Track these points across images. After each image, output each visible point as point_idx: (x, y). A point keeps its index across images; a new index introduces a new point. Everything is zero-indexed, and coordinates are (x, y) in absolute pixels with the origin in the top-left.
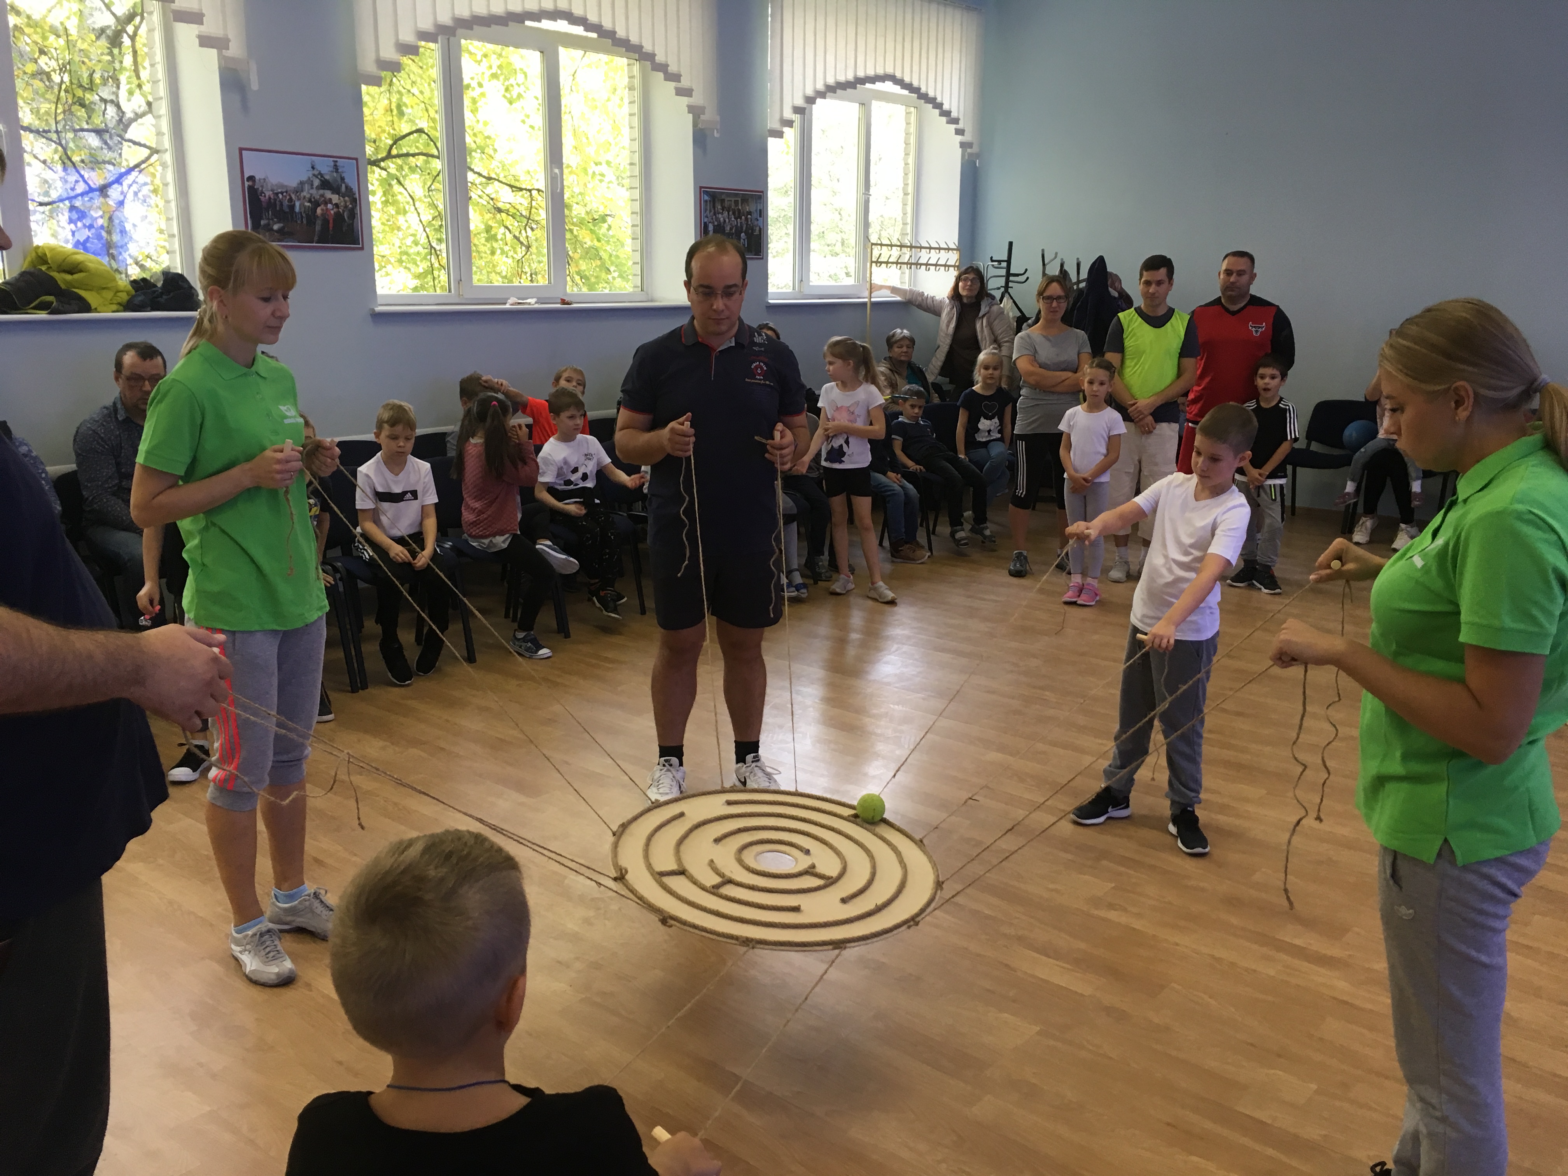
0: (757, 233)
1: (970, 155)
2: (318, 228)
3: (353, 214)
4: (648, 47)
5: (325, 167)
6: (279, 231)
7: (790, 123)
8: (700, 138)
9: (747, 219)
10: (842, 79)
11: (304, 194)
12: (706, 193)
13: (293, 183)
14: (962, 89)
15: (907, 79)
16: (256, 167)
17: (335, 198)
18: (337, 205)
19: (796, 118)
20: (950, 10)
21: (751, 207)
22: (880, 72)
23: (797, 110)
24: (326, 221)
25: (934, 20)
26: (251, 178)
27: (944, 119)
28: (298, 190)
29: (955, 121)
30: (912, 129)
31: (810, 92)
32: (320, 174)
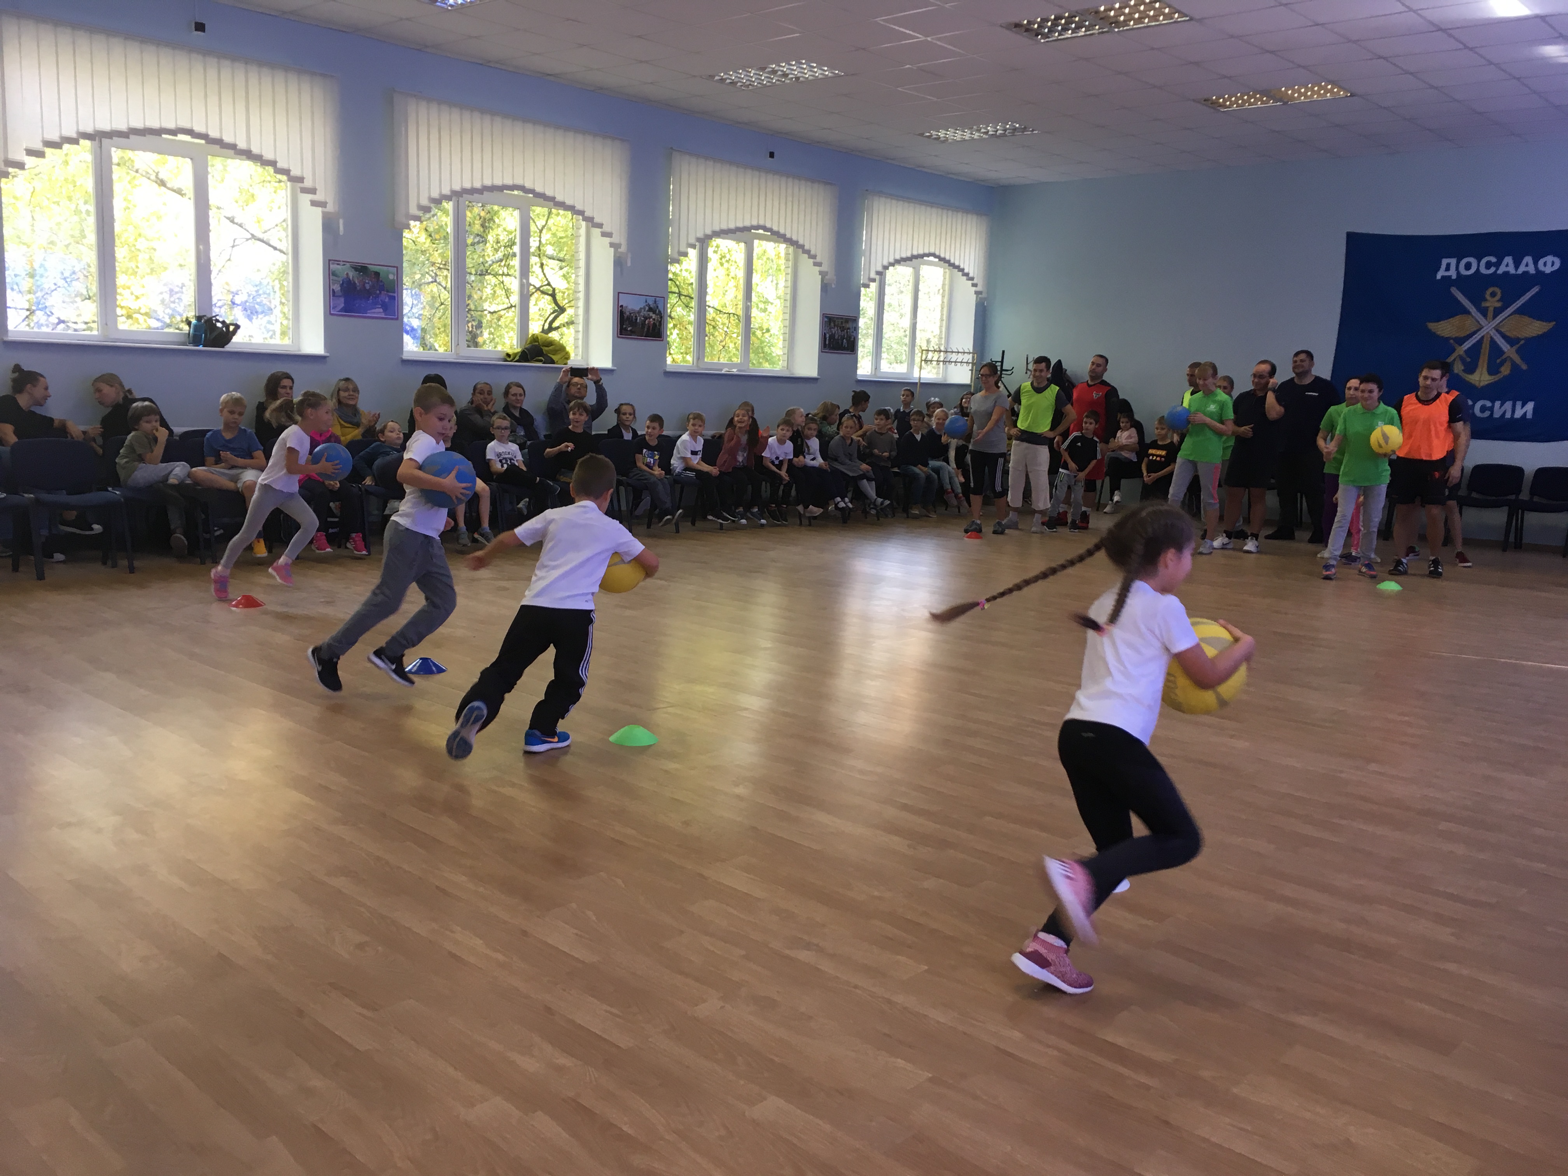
0: (852, 339)
1: (980, 298)
2: (646, 329)
3: (660, 322)
4: (801, 242)
5: (651, 302)
6: (630, 330)
7: (874, 280)
8: (825, 288)
9: (847, 332)
10: (904, 256)
11: (642, 314)
12: (826, 317)
13: (637, 309)
14: (977, 261)
15: (942, 256)
16: (625, 301)
17: (654, 316)
18: (654, 319)
19: (877, 277)
20: (970, 216)
21: (850, 325)
22: (927, 251)
23: (878, 273)
24: (649, 327)
25: (959, 221)
26: (622, 306)
27: (965, 278)
28: (639, 312)
29: (972, 279)
30: (947, 282)
31: (885, 263)
32: (649, 305)
